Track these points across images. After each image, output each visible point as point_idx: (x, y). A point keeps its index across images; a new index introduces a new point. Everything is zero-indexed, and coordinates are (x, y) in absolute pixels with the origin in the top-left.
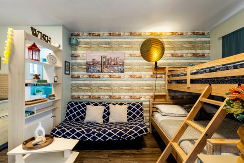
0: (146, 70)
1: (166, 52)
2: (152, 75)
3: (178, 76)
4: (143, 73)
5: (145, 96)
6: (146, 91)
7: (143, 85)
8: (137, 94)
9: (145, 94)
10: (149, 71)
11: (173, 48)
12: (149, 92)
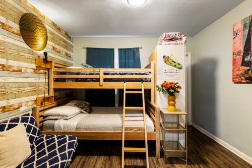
0: (27, 60)
1: (49, 42)
2: (35, 69)
3: (78, 74)
4: (23, 65)
5: (27, 102)
6: (27, 94)
7: (24, 85)
8: (14, 102)
9: (26, 99)
10: (31, 62)
11: (53, 40)
12: (32, 95)
